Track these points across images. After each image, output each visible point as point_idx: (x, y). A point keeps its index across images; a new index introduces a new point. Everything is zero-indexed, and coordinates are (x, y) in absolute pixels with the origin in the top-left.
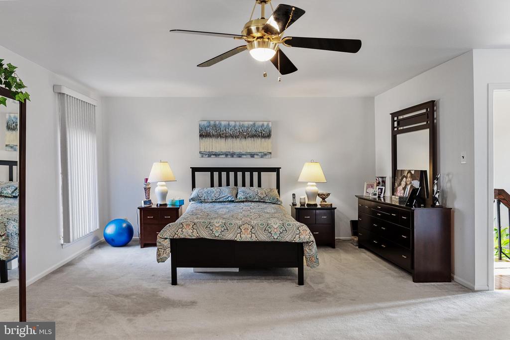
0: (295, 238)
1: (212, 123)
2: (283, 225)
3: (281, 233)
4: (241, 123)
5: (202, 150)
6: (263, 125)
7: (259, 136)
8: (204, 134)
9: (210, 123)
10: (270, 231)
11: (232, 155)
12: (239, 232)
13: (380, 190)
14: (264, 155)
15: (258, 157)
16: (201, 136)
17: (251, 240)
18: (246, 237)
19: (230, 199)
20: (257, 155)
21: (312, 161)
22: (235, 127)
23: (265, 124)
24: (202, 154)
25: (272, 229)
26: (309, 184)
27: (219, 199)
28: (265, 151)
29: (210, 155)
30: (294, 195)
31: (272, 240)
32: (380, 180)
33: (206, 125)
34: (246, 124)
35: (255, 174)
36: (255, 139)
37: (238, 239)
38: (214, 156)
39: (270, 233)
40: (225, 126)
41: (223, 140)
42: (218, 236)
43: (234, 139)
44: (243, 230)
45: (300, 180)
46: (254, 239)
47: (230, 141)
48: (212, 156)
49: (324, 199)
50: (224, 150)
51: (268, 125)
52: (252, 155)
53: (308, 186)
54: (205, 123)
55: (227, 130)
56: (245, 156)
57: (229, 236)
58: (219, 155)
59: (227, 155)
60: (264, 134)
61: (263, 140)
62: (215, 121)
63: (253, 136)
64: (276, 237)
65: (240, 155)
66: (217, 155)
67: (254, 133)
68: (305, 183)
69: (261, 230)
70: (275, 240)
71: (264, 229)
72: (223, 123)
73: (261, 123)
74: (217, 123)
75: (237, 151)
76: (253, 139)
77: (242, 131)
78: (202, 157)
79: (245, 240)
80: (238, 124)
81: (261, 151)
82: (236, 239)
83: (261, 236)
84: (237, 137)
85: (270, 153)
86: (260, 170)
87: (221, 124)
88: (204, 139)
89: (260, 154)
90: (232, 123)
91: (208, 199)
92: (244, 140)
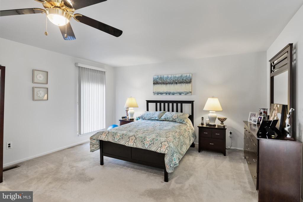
0: (157, 149)
1: (159, 76)
2: (153, 140)
3: (150, 145)
4: (175, 76)
5: (154, 91)
6: (187, 76)
7: (184, 82)
8: (156, 83)
9: (158, 76)
10: (144, 142)
11: (169, 94)
12: (128, 141)
13: (260, 118)
14: (187, 93)
15: (184, 94)
16: (154, 84)
17: (133, 147)
18: (131, 144)
19: (156, 118)
20: (183, 93)
21: (213, 97)
22: (171, 78)
23: (188, 75)
24: (154, 93)
25: (146, 141)
26: (210, 112)
27: (152, 118)
28: (188, 91)
29: (158, 94)
30: (203, 118)
31: (144, 148)
32: (262, 111)
33: (156, 78)
34: (177, 76)
35: (179, 105)
36: (182, 84)
37: (127, 145)
38: (160, 94)
39: (144, 144)
40: (166, 78)
41: (165, 85)
42: (117, 142)
43: (171, 85)
44: (130, 140)
45: (205, 109)
46: (135, 146)
47: (168, 85)
48: (159, 94)
49: (222, 122)
50: (165, 91)
51: (190, 75)
52: (180, 94)
53: (209, 113)
54: (156, 77)
55: (167, 79)
56: (176, 94)
57: (122, 143)
58: (162, 94)
59: (166, 94)
60: (187, 81)
61: (187, 84)
62: (161, 75)
63: (181, 83)
64: (146, 147)
65: (173, 94)
66: (161, 94)
67: (181, 80)
68: (208, 112)
69: (140, 141)
70: (146, 149)
71: (141, 140)
72: (165, 76)
73: (185, 75)
74: (162, 76)
75: (172, 91)
76: (181, 84)
77: (175, 80)
78: (154, 95)
79: (130, 146)
80: (173, 76)
81: (185, 91)
82: (125, 145)
83: (138, 145)
84: (172, 83)
85: (191, 92)
86: (182, 102)
87: (164, 77)
88: (155, 85)
89: (185, 93)
90: (170, 76)
91: (146, 118)
92: (176, 85)
